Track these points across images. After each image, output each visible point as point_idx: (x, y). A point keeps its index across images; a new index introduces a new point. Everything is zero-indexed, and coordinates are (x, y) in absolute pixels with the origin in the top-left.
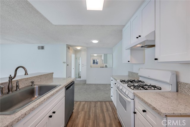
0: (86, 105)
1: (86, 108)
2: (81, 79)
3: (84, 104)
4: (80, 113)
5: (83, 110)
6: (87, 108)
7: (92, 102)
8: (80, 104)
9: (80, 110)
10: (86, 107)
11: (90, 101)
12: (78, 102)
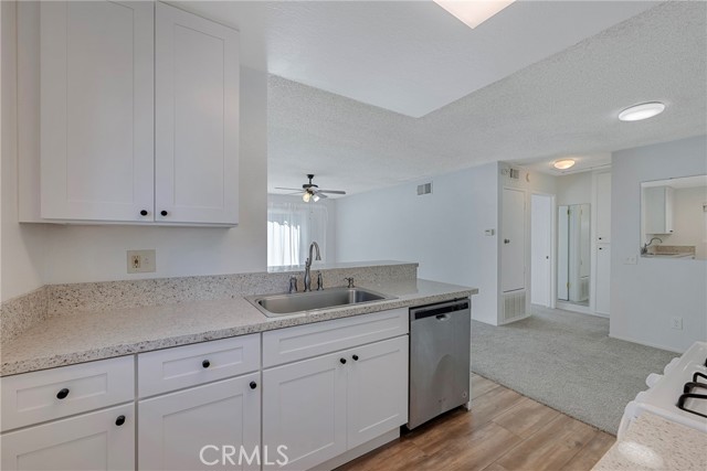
0: (536, 418)
1: (526, 427)
2: (591, 310)
3: (532, 412)
4: (490, 427)
5: (507, 424)
6: (531, 428)
7: (577, 425)
8: (512, 401)
9: (496, 418)
10: (531, 424)
11: (571, 413)
12: (511, 392)
